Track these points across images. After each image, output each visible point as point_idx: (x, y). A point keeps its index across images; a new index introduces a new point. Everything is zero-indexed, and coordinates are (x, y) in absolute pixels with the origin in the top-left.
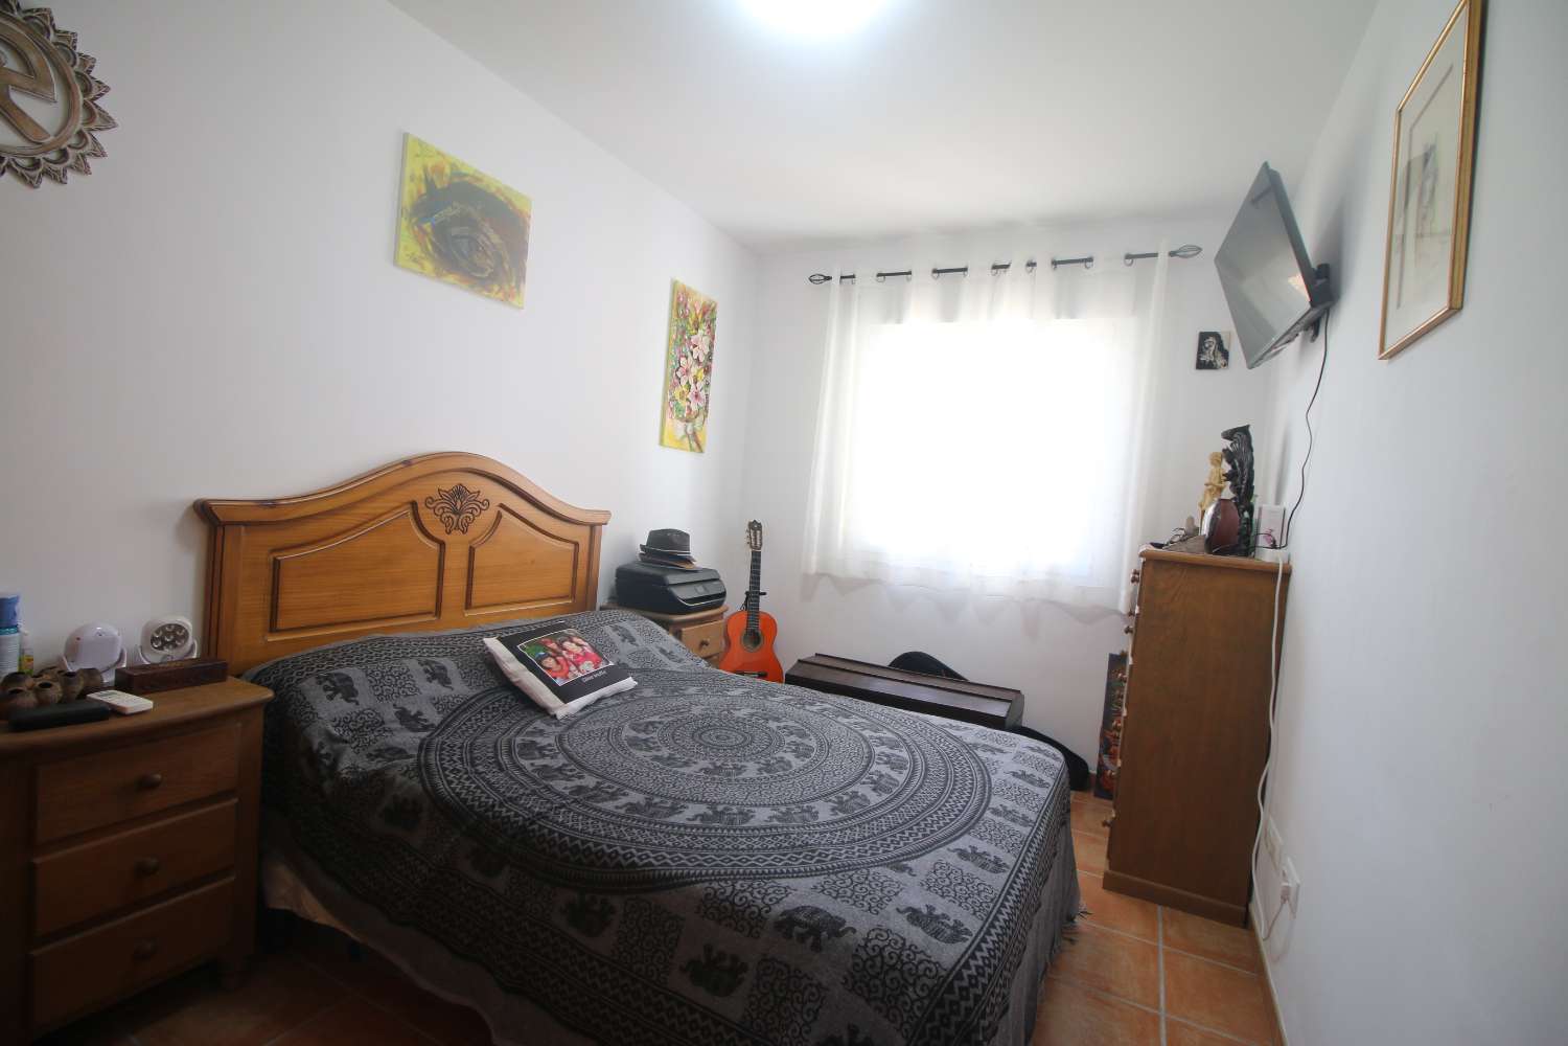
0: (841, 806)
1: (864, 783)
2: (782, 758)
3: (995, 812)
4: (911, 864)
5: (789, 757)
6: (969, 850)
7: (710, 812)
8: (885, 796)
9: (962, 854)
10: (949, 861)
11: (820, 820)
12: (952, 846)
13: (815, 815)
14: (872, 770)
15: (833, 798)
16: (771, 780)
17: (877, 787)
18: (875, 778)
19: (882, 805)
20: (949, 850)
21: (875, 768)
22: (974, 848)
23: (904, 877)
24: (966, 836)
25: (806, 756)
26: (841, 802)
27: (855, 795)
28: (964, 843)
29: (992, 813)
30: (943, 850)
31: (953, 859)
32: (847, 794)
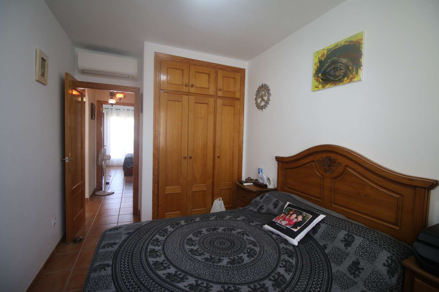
0: (166, 231)
1: (162, 240)
2: (196, 237)
3: (108, 265)
4: (127, 236)
5: (194, 238)
6: (113, 246)
7: (223, 218)
8: (154, 238)
9: (115, 244)
10: (118, 240)
11: (169, 226)
12: (118, 245)
13: (171, 226)
14: (161, 246)
15: (169, 233)
16: (197, 229)
17: (157, 240)
18: (159, 243)
19: (154, 236)
20: (119, 243)
21: (160, 248)
22: (112, 247)
23: (127, 232)
24: (116, 250)
25: (188, 240)
26: (167, 232)
27: (163, 236)
28: (116, 247)
29: (109, 264)
30: (121, 242)
31: (117, 241)
32: (166, 235)
